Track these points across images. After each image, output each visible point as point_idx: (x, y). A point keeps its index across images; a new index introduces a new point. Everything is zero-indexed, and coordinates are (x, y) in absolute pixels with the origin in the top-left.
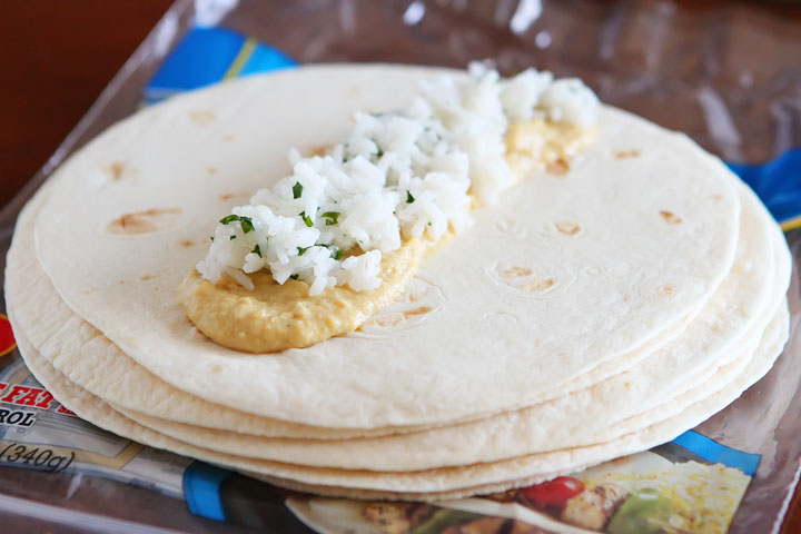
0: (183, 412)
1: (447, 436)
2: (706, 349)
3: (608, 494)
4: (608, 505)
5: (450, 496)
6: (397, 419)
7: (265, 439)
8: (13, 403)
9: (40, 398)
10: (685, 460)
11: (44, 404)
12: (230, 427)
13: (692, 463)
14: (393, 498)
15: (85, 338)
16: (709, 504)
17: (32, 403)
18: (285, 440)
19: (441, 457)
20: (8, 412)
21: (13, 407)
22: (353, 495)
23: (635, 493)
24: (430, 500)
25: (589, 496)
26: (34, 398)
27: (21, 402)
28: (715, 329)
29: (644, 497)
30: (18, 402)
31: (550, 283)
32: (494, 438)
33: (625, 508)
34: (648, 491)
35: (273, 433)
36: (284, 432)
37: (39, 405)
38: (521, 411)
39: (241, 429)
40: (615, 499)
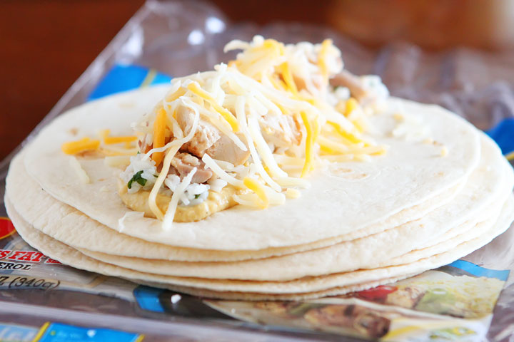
0: (132, 250)
1: (308, 256)
2: (469, 207)
3: (413, 291)
4: (415, 296)
5: (311, 297)
6: (275, 243)
7: (186, 263)
8: (16, 259)
9: (34, 256)
10: (461, 275)
11: (37, 260)
12: (164, 257)
13: (465, 276)
14: (273, 298)
15: (64, 214)
16: (479, 296)
17: (28, 259)
18: (201, 263)
19: (304, 270)
20: (13, 264)
21: (16, 262)
22: (247, 297)
23: (430, 291)
24: (297, 299)
25: (401, 292)
26: (30, 257)
27: (22, 258)
28: (473, 198)
29: (436, 293)
30: (19, 259)
31: (364, 175)
32: (338, 258)
33: (425, 298)
34: (439, 290)
35: (192, 259)
36: (200, 258)
37: (33, 260)
38: (354, 241)
39: (171, 258)
40: (418, 293)
